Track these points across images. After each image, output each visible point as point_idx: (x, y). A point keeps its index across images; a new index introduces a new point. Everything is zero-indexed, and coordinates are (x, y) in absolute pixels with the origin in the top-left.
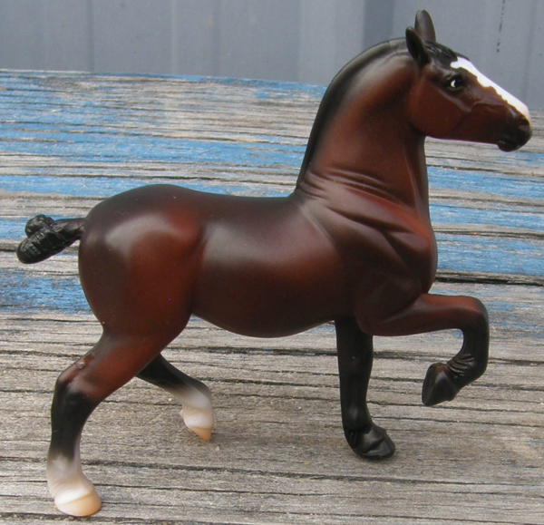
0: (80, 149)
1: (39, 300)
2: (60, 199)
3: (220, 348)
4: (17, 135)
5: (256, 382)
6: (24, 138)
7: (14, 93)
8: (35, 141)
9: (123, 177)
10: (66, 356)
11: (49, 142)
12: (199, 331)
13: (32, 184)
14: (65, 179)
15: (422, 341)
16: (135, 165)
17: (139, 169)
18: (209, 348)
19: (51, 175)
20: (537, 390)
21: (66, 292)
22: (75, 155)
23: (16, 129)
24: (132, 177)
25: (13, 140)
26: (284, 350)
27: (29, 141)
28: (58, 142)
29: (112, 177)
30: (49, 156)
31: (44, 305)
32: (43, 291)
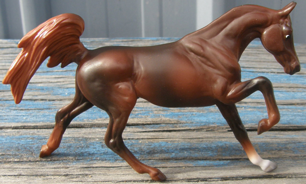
1: (96, 155)
12: (180, 168)
18: (188, 179)
26: (227, 178)
31: (98, 158)
32: (97, 149)
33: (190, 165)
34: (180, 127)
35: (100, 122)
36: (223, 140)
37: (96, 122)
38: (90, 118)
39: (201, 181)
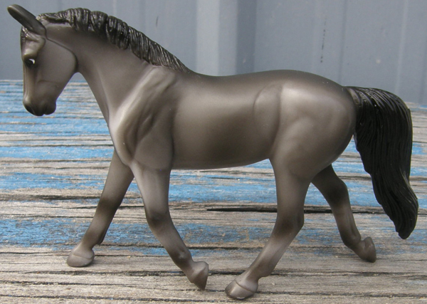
0: (49, 128)
1: (5, 237)
2: (31, 162)
3: (138, 272)
4: (8, 120)
5: (165, 300)
6: (13, 122)
7: (10, 94)
8: (20, 124)
9: (76, 146)
10: (18, 282)
11: (29, 124)
12: (123, 258)
13: (13, 153)
14: (37, 148)
15: (292, 260)
16: (85, 138)
17: (88, 140)
18: (130, 272)
19: (27, 146)
20: (382, 296)
21: (26, 230)
22: (45, 132)
23: (8, 117)
24: (83, 146)
25: (5, 123)
27: (16, 124)
28: (35, 124)
29: (69, 146)
30: (28, 133)
31: (7, 241)
32: (9, 230)
33: (138, 254)
34: (137, 202)
35: (22, 193)
36: (197, 222)
37: (16, 192)
38: (8, 188)
39: (150, 275)
